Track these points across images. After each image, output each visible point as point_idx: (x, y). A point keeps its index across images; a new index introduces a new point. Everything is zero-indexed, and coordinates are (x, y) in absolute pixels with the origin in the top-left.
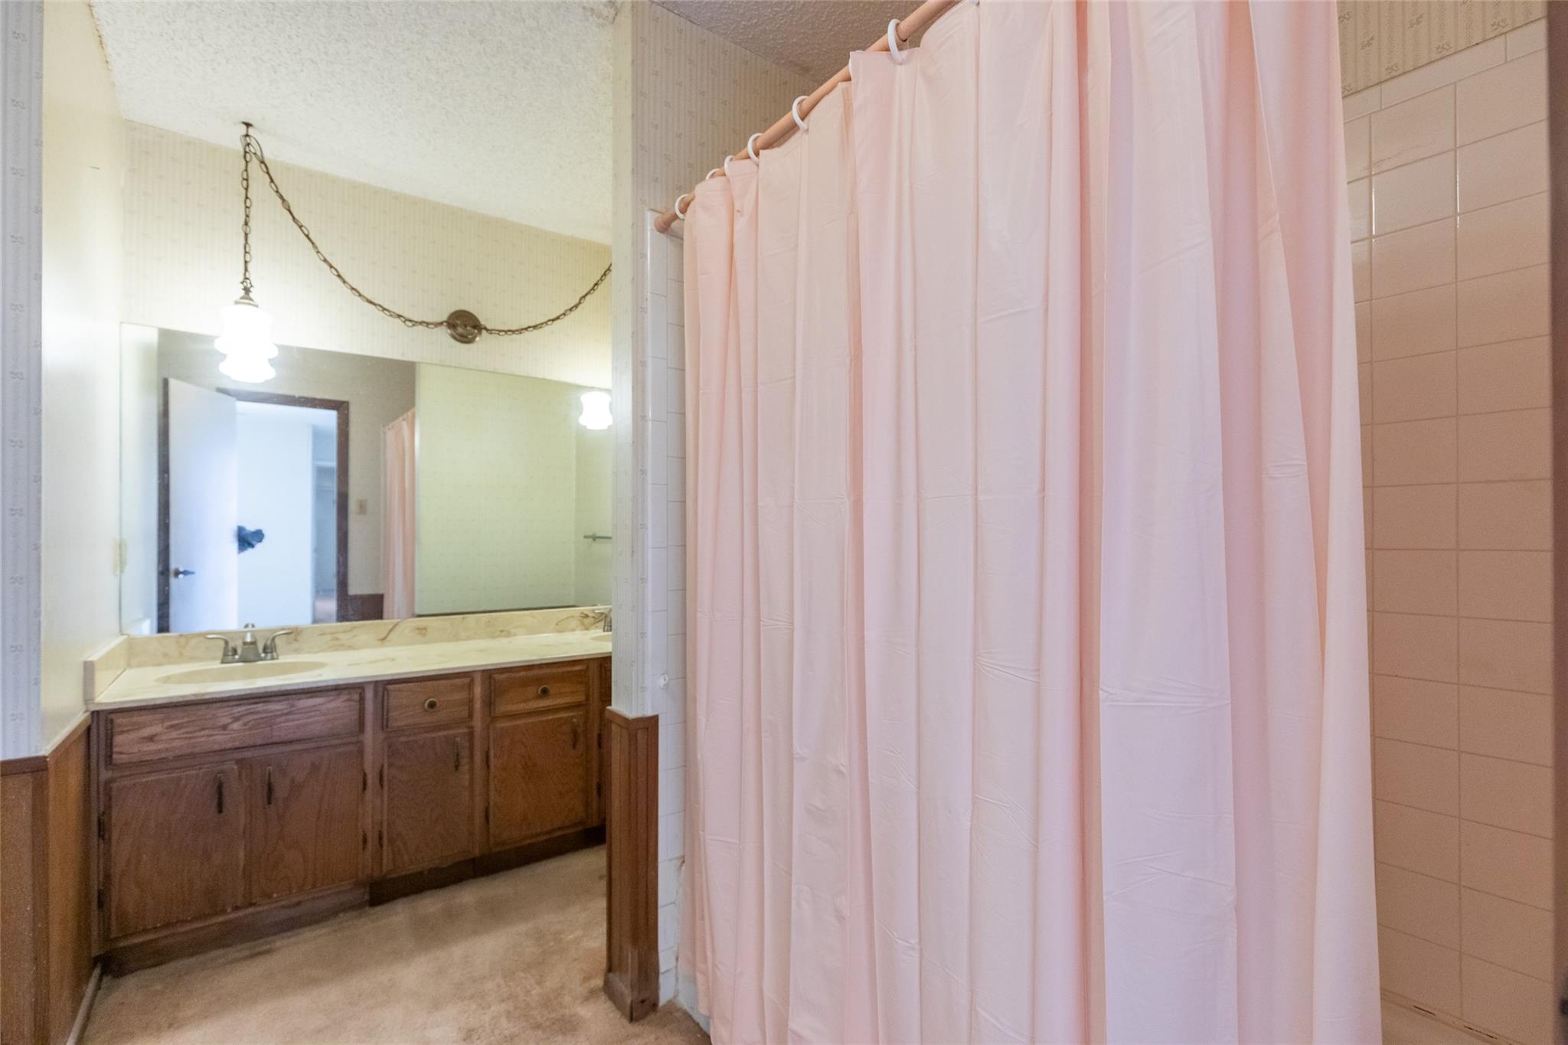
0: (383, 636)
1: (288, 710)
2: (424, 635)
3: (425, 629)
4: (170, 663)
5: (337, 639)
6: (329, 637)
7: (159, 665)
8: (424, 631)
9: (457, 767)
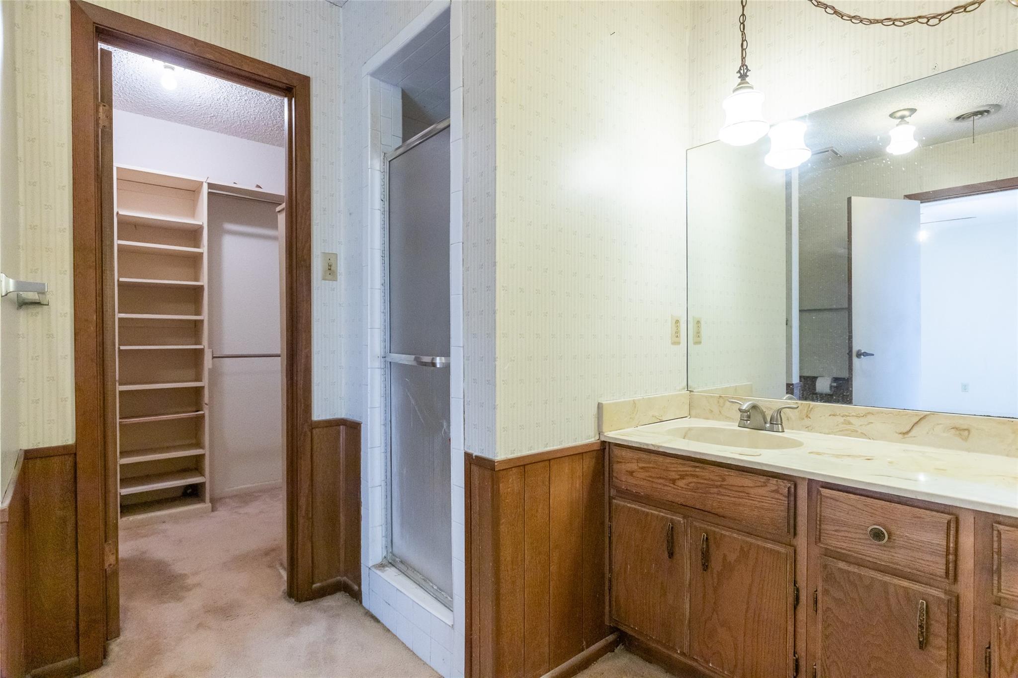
0: (905, 431)
1: (719, 483)
2: (966, 439)
3: (968, 430)
4: (713, 419)
5: (850, 423)
6: (842, 420)
7: (707, 419)
8: (966, 433)
9: (923, 645)
